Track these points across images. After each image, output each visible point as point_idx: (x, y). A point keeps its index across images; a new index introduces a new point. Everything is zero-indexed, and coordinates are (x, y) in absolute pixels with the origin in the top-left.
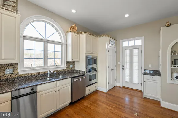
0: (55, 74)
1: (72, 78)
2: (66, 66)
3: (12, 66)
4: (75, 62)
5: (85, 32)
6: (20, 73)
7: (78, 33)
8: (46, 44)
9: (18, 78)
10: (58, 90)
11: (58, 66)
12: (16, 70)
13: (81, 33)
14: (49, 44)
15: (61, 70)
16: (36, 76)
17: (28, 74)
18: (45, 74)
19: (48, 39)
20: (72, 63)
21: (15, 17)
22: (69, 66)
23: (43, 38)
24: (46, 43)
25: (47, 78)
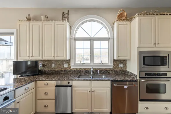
0: (98, 73)
1: (112, 81)
2: (112, 65)
3: (67, 62)
4: (126, 60)
5: (137, 14)
6: (72, 67)
7: (128, 20)
8: (92, 42)
9: (70, 71)
10: (92, 91)
11: (104, 64)
12: (70, 64)
13: (132, 19)
14: (95, 42)
15: (107, 69)
16: (82, 71)
17: (77, 69)
18: (90, 71)
19: (94, 37)
20: (122, 61)
21: (64, 25)
22: (118, 65)
23: (90, 37)
24: (92, 40)
25: (89, 75)
